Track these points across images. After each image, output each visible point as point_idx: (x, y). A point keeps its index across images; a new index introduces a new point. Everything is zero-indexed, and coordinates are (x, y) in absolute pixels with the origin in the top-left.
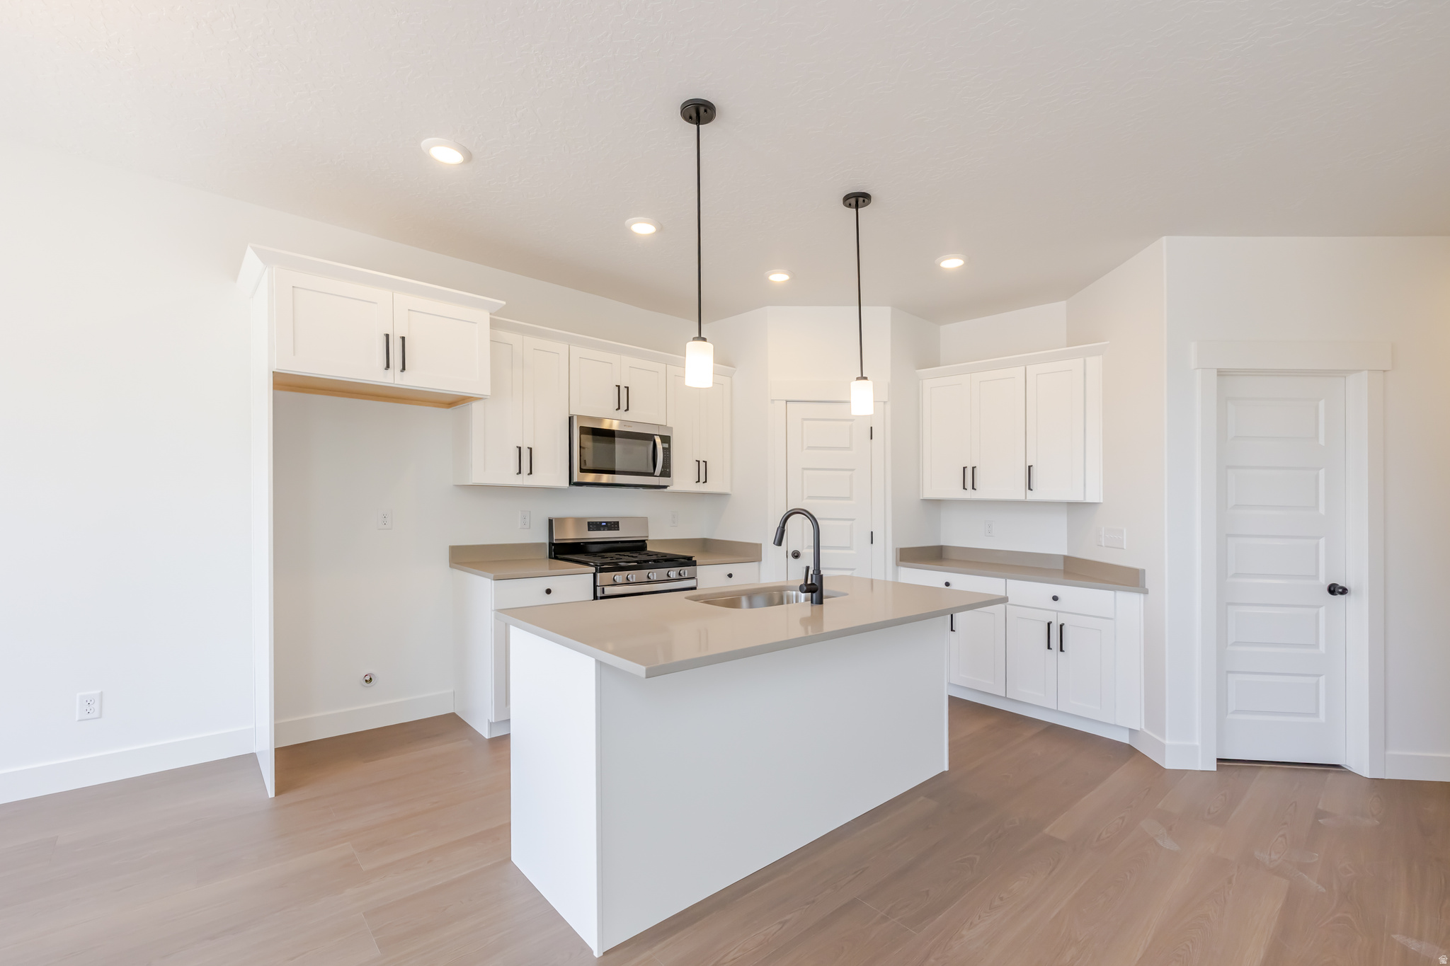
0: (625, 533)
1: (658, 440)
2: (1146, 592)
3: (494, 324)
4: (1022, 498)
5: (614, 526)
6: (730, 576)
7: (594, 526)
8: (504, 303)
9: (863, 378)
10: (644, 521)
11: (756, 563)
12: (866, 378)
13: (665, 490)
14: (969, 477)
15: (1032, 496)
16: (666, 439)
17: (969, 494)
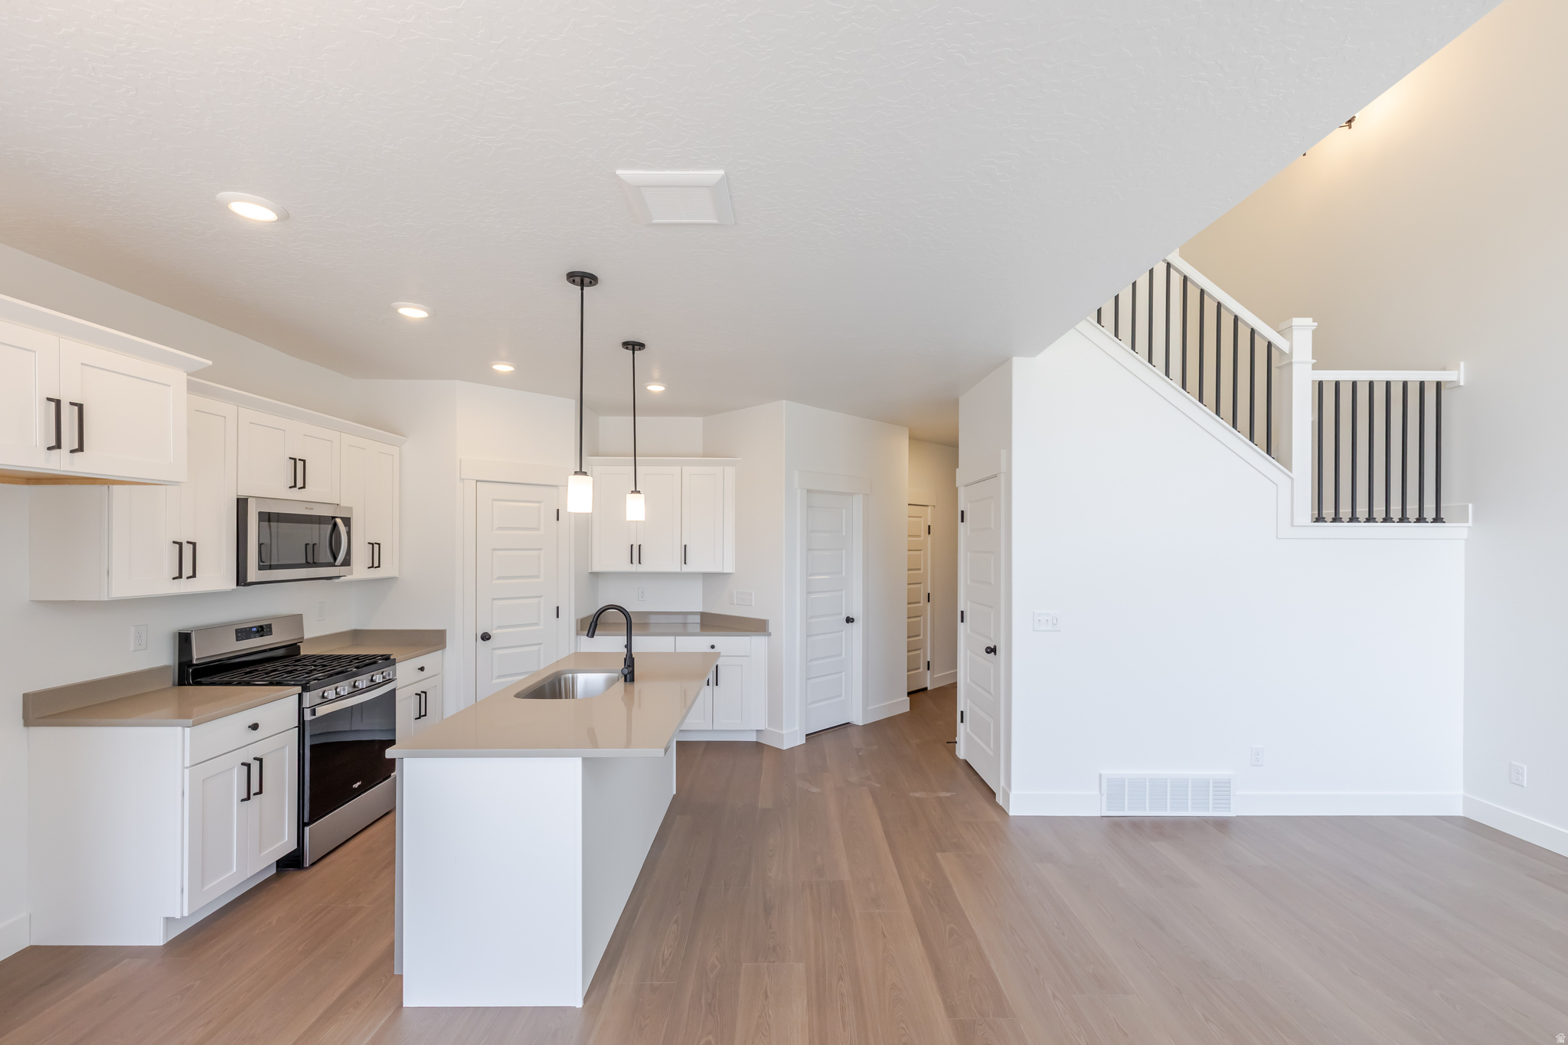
0: (278, 638)
1: (339, 521)
2: (770, 634)
3: (192, 388)
4: (678, 570)
5: (263, 630)
6: (422, 669)
7: (243, 634)
8: (210, 363)
9: (636, 491)
10: (297, 620)
11: (440, 652)
12: (639, 492)
13: (336, 580)
14: (636, 553)
15: (686, 569)
16: (347, 521)
17: (635, 568)
